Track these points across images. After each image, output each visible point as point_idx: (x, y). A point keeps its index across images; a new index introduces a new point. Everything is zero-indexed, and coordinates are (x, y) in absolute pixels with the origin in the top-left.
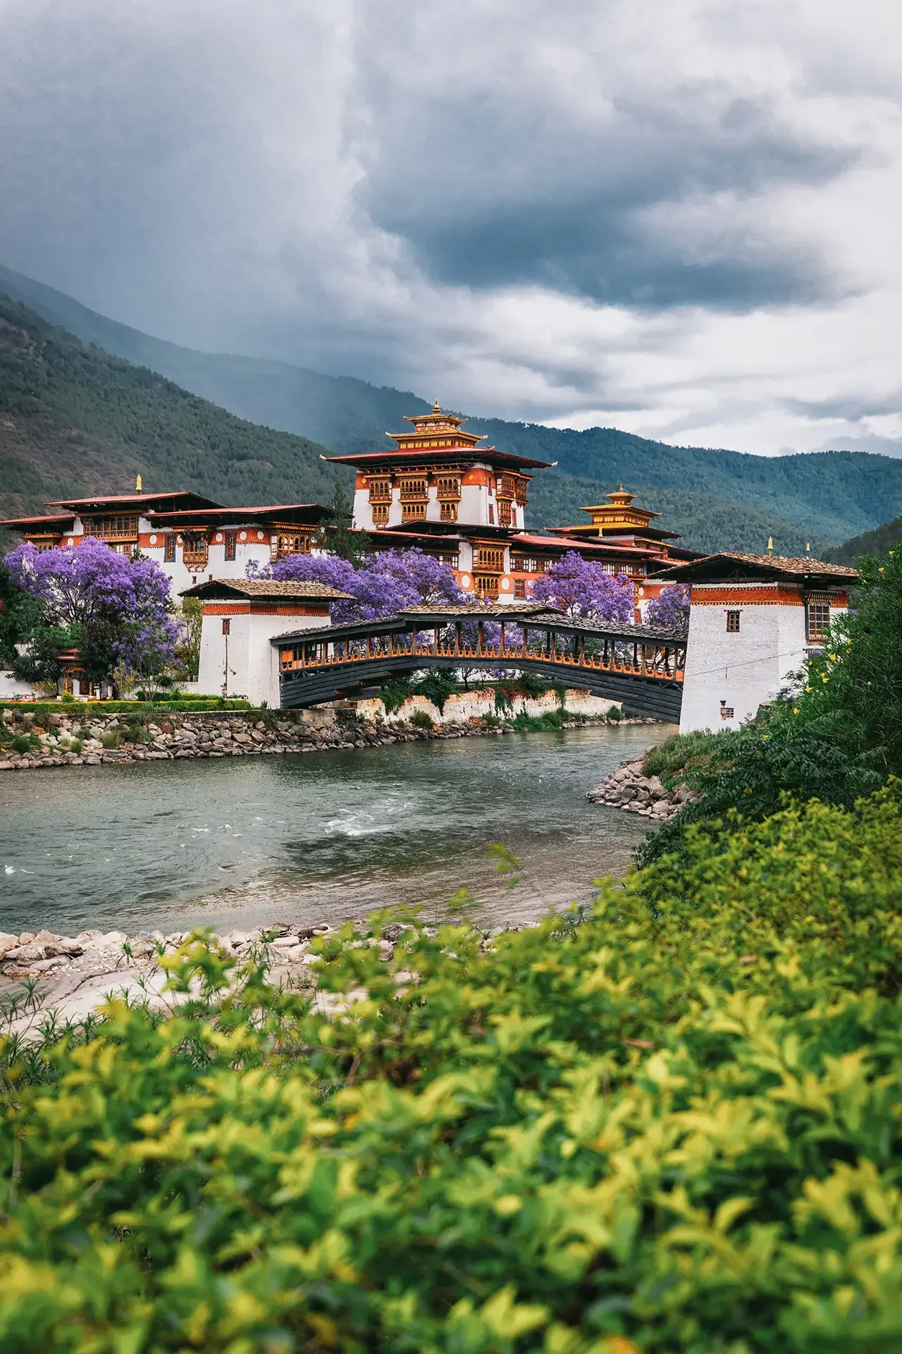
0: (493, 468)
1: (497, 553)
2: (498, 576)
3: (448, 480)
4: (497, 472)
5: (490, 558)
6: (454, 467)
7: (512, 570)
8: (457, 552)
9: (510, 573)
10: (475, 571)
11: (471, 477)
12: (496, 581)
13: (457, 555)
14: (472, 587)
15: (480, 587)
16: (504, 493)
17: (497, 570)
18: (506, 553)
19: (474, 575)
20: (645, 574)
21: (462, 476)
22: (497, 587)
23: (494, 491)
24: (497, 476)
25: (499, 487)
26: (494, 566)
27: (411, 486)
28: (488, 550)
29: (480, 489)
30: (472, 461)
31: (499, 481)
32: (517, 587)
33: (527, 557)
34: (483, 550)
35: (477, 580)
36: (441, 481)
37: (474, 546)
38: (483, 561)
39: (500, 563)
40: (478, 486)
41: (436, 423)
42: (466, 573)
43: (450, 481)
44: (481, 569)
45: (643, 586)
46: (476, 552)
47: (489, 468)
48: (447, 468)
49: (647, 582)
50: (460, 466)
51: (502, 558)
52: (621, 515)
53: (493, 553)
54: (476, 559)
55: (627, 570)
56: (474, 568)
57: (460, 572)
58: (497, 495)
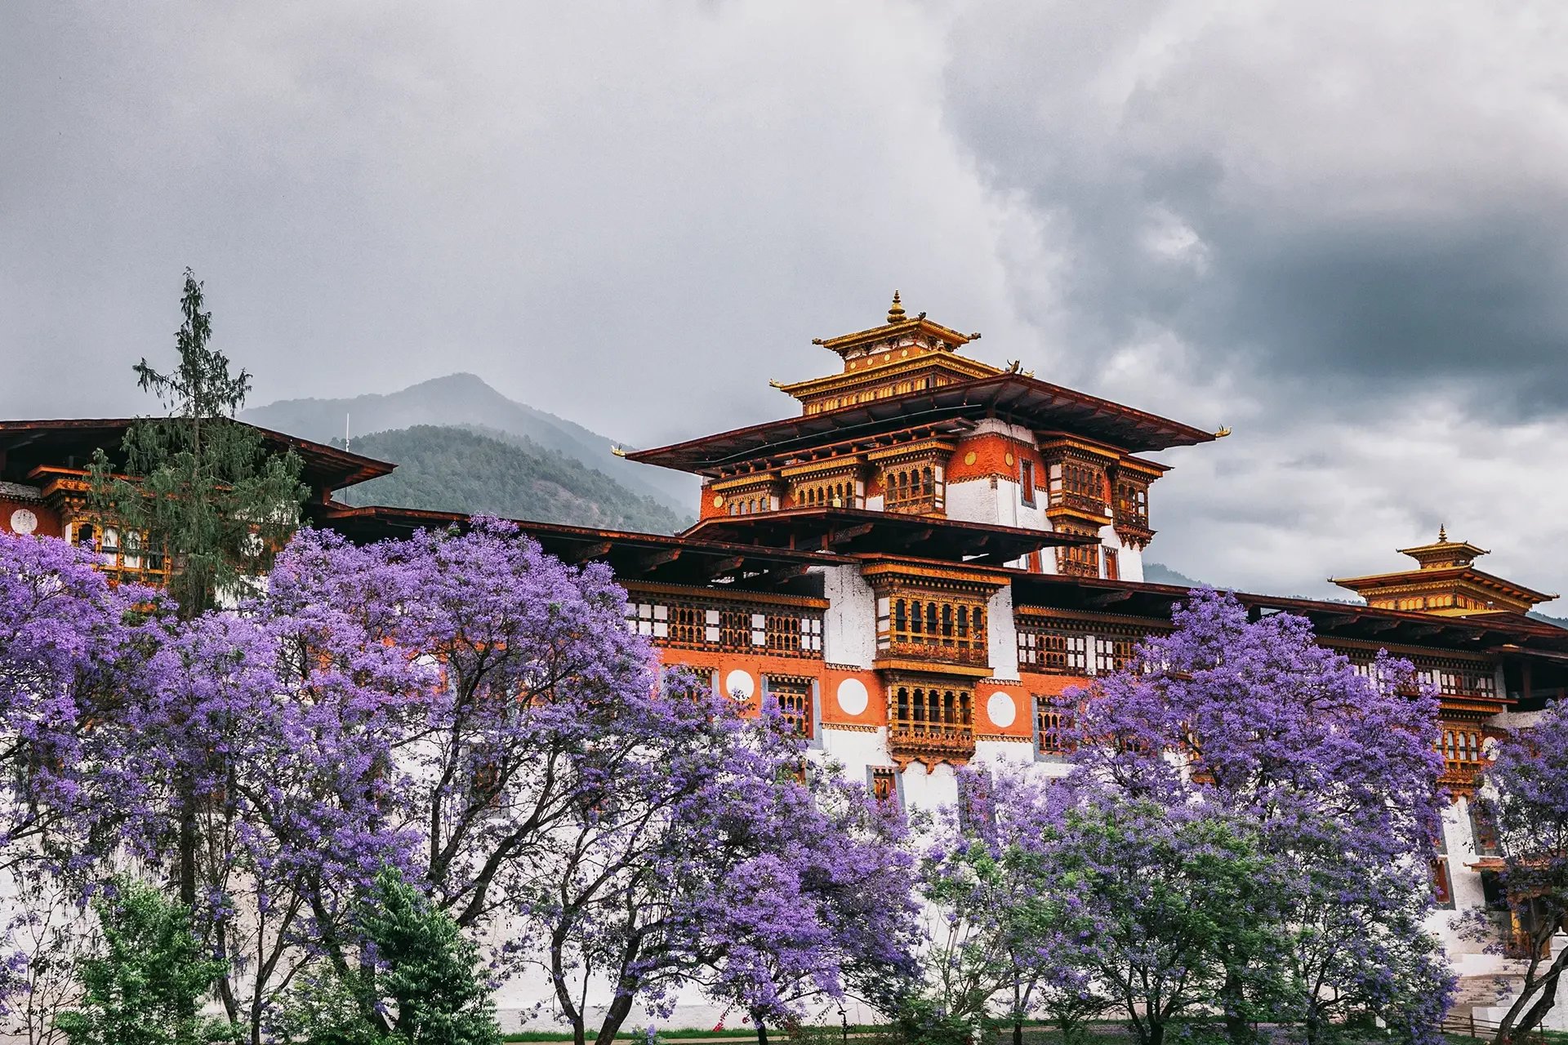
0: (1036, 436)
1: (963, 610)
2: (971, 680)
3: (908, 472)
4: (1046, 446)
5: (938, 623)
6: (923, 435)
7: (1024, 667)
8: (814, 603)
9: (1017, 676)
10: (883, 665)
11: (970, 459)
12: (964, 698)
13: (819, 613)
14: (877, 717)
15: (902, 714)
16: (1070, 500)
17: (963, 661)
18: (1000, 615)
19: (882, 677)
20: (1501, 695)
21: (945, 460)
22: (966, 719)
23: (1040, 497)
24: (1047, 459)
25: (1057, 486)
26: (954, 650)
27: (821, 497)
28: (927, 598)
29: (994, 486)
30: (972, 419)
31: (1056, 471)
32: (1044, 722)
33: (1081, 629)
34: (909, 597)
35: (892, 691)
36: (891, 477)
37: (877, 585)
38: (910, 634)
39: (972, 639)
40: (987, 481)
41: (891, 342)
42: (852, 671)
43: (915, 473)
44: (901, 656)
45: (1498, 733)
46: (886, 605)
47: (1024, 436)
48: (904, 439)
49: (1505, 720)
50: (939, 431)
51: (981, 626)
52: (1444, 591)
53: (947, 609)
54: (885, 626)
55: (1436, 682)
56: (881, 655)
57: (828, 667)
58: (1051, 507)
